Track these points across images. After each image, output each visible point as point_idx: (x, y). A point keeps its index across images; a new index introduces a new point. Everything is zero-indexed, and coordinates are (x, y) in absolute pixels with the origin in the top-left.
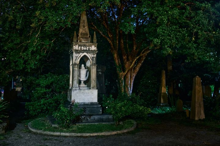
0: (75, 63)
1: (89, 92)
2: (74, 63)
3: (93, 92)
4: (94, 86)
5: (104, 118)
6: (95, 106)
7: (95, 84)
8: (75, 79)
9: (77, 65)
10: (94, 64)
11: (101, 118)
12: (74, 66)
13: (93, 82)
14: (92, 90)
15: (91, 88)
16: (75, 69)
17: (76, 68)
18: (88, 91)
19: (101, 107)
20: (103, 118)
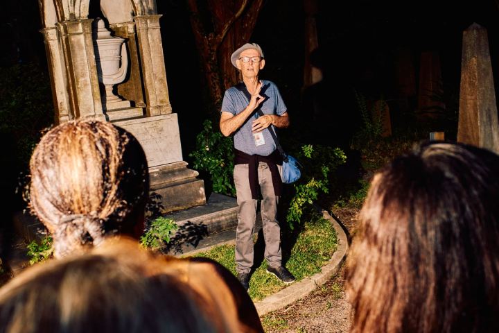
0: (72, 15)
1: (148, 125)
2: (67, 16)
3: (160, 125)
4: (162, 102)
5: (223, 218)
6: (179, 178)
7: (165, 95)
8: (86, 85)
9: (84, 22)
10: (150, 11)
11: (214, 220)
12: (70, 30)
13: (157, 84)
14: (158, 118)
15: (153, 111)
16: (79, 41)
17: (82, 37)
18: (144, 126)
19: (198, 178)
20: (219, 222)
